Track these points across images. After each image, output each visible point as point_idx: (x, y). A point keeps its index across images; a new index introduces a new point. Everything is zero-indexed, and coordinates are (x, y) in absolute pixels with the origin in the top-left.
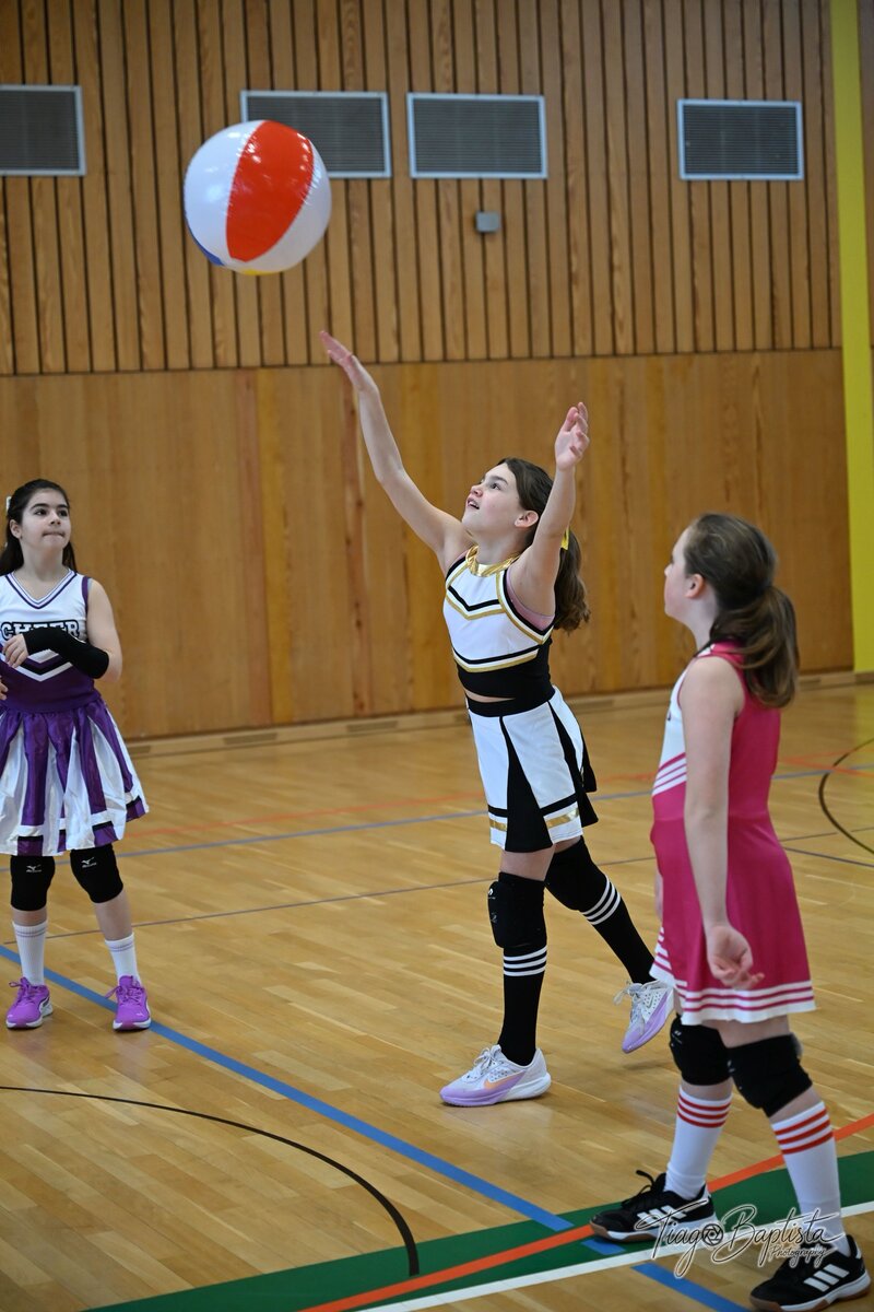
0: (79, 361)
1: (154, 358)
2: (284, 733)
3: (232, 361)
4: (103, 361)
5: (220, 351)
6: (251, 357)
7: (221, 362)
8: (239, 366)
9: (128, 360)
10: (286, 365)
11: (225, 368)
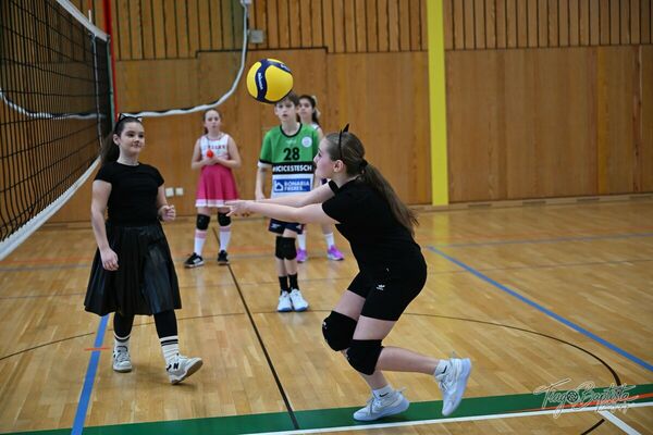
0: (523, 43)
1: (554, 42)
2: (602, 198)
3: (587, 43)
4: (533, 43)
5: (582, 39)
6: (595, 41)
7: (582, 43)
8: (590, 45)
9: (543, 42)
10: (610, 44)
11: (584, 46)
